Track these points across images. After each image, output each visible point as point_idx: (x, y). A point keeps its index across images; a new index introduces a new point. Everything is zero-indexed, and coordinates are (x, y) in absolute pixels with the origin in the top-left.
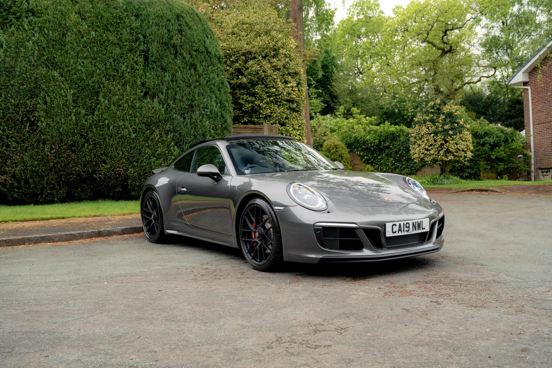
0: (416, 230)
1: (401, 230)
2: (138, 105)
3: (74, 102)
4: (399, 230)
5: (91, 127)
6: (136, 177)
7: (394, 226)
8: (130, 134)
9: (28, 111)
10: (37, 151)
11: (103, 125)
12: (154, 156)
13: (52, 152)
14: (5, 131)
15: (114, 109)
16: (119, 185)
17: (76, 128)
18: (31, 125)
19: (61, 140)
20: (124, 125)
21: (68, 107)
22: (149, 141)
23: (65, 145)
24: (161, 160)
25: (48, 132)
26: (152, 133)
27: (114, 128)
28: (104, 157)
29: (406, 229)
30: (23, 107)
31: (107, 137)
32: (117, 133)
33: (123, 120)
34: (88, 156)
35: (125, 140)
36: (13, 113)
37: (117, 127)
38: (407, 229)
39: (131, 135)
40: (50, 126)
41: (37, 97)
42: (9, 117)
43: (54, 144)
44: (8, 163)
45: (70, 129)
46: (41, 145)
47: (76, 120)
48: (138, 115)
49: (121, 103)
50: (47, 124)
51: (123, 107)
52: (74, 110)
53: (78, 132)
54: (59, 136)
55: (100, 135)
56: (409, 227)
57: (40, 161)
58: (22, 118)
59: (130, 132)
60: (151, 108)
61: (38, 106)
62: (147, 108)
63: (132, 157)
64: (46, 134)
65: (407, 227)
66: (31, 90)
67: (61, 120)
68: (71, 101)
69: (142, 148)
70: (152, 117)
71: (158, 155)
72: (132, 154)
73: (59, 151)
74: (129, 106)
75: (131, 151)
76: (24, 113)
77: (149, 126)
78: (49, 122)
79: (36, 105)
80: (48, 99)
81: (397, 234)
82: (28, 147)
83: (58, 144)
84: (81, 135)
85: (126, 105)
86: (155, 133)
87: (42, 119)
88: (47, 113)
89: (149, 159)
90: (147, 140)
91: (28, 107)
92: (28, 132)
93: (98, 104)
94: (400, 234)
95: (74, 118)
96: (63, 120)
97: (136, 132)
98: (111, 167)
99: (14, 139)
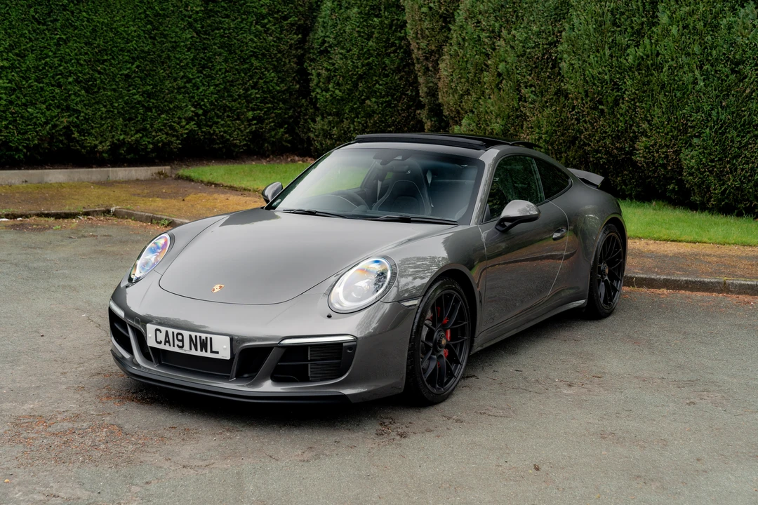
0: (196, 350)
1: (169, 342)
2: (725, 21)
3: (614, 24)
4: (166, 342)
5: (630, 68)
6: (692, 167)
7: (158, 332)
8: (695, 83)
9: (550, 44)
10: (556, 110)
11: (652, 65)
12: (736, 128)
13: (574, 112)
14: (525, 76)
15: (676, 34)
16: (672, 178)
17: (609, 71)
18: (554, 67)
19: (586, 92)
20: (688, 64)
21: (602, 33)
22: (731, 97)
23: (590, 101)
24: (748, 136)
25: (571, 78)
26: (741, 81)
27: (669, 69)
28: (645, 126)
29: (177, 342)
30: (544, 36)
31: (656, 87)
32: (674, 80)
33: (689, 54)
34: (621, 121)
35: (684, 94)
36: (533, 48)
37: (675, 68)
38: (180, 344)
39: (697, 84)
40: (573, 68)
41: (564, 18)
42: (530, 53)
43: (577, 99)
44: (525, 126)
45: (600, 73)
46: (562, 99)
47: (611, 56)
48: (720, 41)
49: (690, 20)
50: (572, 64)
51: (694, 28)
52: (610, 40)
53: (611, 80)
54: (584, 86)
55: (644, 84)
56: (182, 341)
57: (558, 126)
58: (544, 55)
59: (696, 79)
60: (750, 26)
61: (563, 33)
62: (740, 28)
63: (691, 127)
64: (568, 82)
65: (179, 340)
66: (558, 7)
67: (589, 56)
68: (608, 23)
69: (712, 109)
70: (747, 44)
71: (744, 125)
72: (693, 121)
73: (583, 111)
74: (705, 26)
75: (691, 116)
76: (545, 46)
77: (737, 64)
78: (573, 62)
79: (561, 32)
80: (575, 20)
81: (162, 347)
82: (546, 102)
83: (582, 99)
84: (615, 84)
85: (700, 25)
86: (747, 80)
87: (565, 56)
88: (573, 46)
89: (723, 134)
90: (728, 95)
91: (550, 36)
92: (549, 77)
93: (654, 24)
94: (167, 347)
95: (607, 52)
96: (591, 57)
97: (708, 79)
98: (655, 144)
99: (533, 89)
